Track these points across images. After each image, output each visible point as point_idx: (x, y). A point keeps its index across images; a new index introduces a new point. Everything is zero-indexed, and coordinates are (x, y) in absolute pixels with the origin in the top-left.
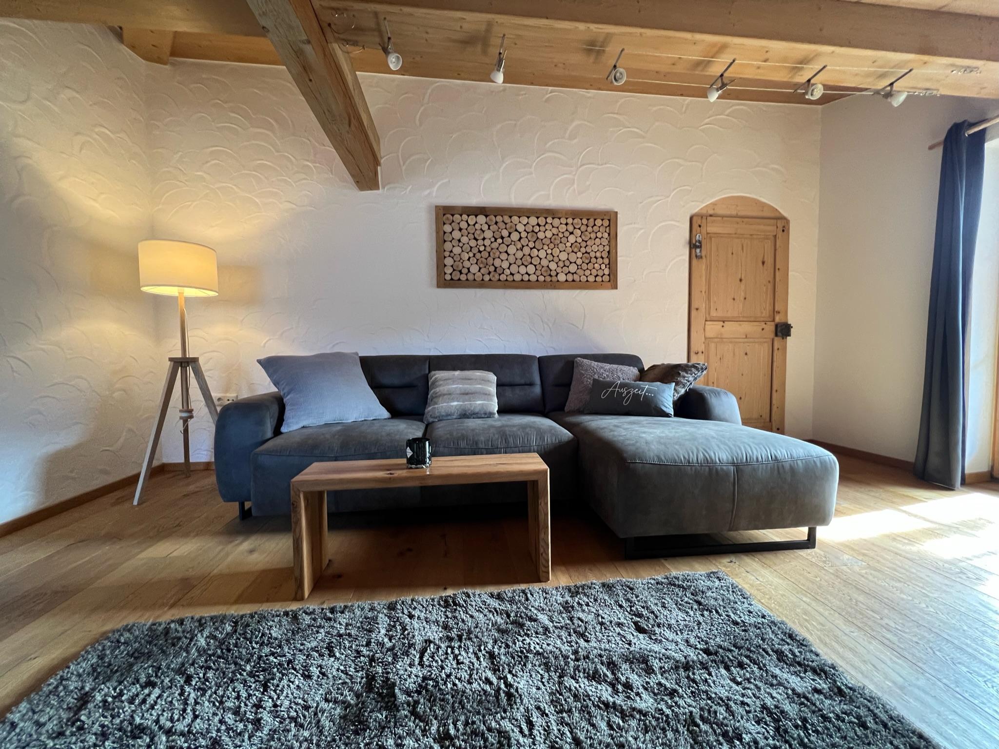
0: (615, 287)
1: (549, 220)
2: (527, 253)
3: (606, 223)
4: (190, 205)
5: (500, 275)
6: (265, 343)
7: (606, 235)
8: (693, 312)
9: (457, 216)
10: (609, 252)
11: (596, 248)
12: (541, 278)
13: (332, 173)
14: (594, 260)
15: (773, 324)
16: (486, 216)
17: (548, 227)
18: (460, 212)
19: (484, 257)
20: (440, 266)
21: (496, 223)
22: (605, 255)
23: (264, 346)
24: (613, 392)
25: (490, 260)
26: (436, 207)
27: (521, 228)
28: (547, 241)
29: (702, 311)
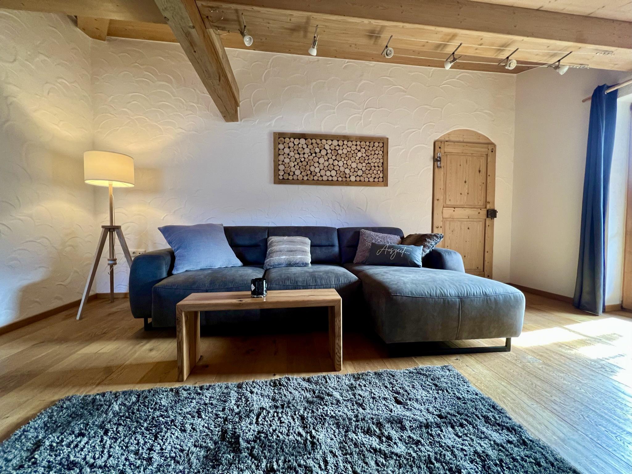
0: (386, 185)
1: (345, 142)
2: (331, 163)
3: (381, 145)
4: (118, 129)
5: (314, 176)
6: (164, 217)
7: (381, 153)
8: (436, 202)
9: (287, 140)
10: (383, 163)
11: (375, 160)
12: (340, 179)
13: (208, 110)
14: (373, 168)
15: (485, 209)
16: (306, 139)
17: (345, 146)
18: (289, 137)
19: (304, 165)
20: (276, 170)
21: (312, 144)
22: (380, 165)
23: (163, 220)
24: (384, 251)
25: (308, 167)
26: (274, 133)
27: (327, 147)
28: (344, 156)
29: (441, 201)
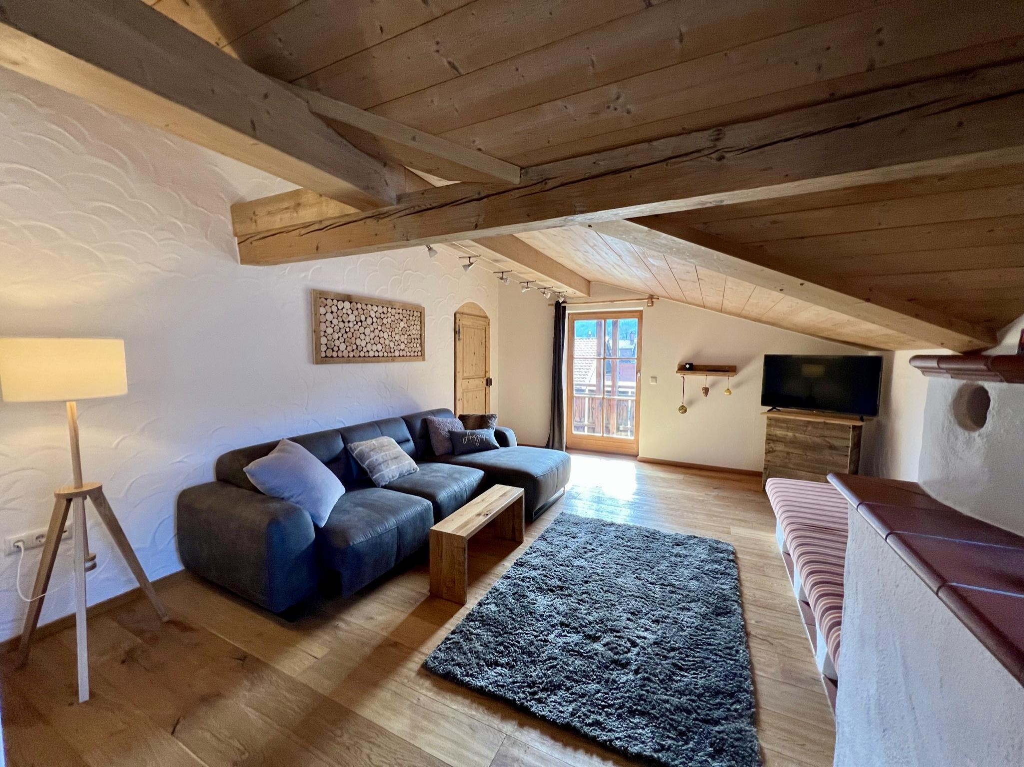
0: (424, 360)
1: (390, 310)
2: (377, 335)
3: (419, 315)
5: (360, 352)
7: (419, 323)
8: (457, 374)
9: (329, 302)
10: (421, 335)
11: (415, 331)
12: (386, 354)
14: (413, 340)
15: (485, 379)
16: (351, 303)
17: (389, 315)
18: (332, 298)
19: (348, 335)
20: (317, 345)
21: (357, 309)
22: (419, 337)
25: (353, 340)
26: (314, 290)
27: (373, 315)
28: (388, 326)
29: (461, 373)
